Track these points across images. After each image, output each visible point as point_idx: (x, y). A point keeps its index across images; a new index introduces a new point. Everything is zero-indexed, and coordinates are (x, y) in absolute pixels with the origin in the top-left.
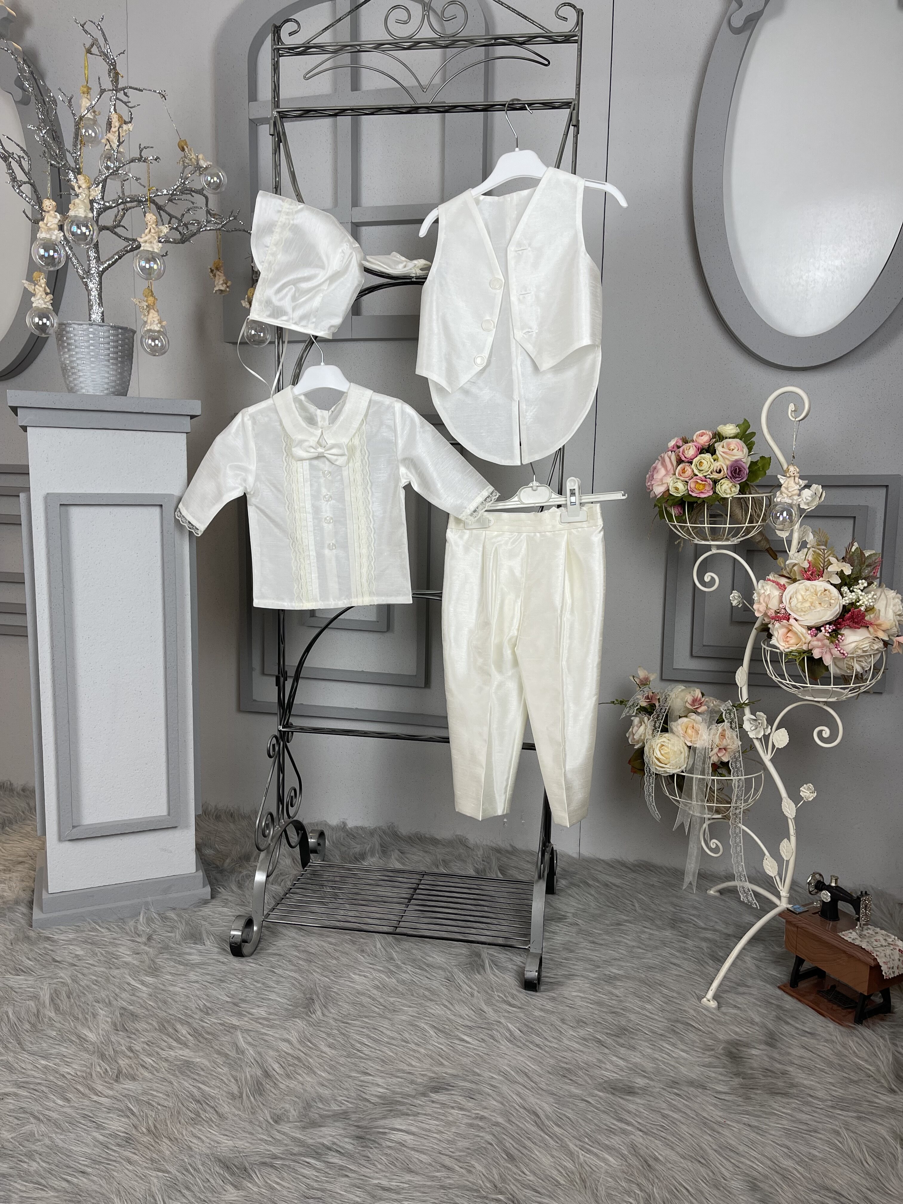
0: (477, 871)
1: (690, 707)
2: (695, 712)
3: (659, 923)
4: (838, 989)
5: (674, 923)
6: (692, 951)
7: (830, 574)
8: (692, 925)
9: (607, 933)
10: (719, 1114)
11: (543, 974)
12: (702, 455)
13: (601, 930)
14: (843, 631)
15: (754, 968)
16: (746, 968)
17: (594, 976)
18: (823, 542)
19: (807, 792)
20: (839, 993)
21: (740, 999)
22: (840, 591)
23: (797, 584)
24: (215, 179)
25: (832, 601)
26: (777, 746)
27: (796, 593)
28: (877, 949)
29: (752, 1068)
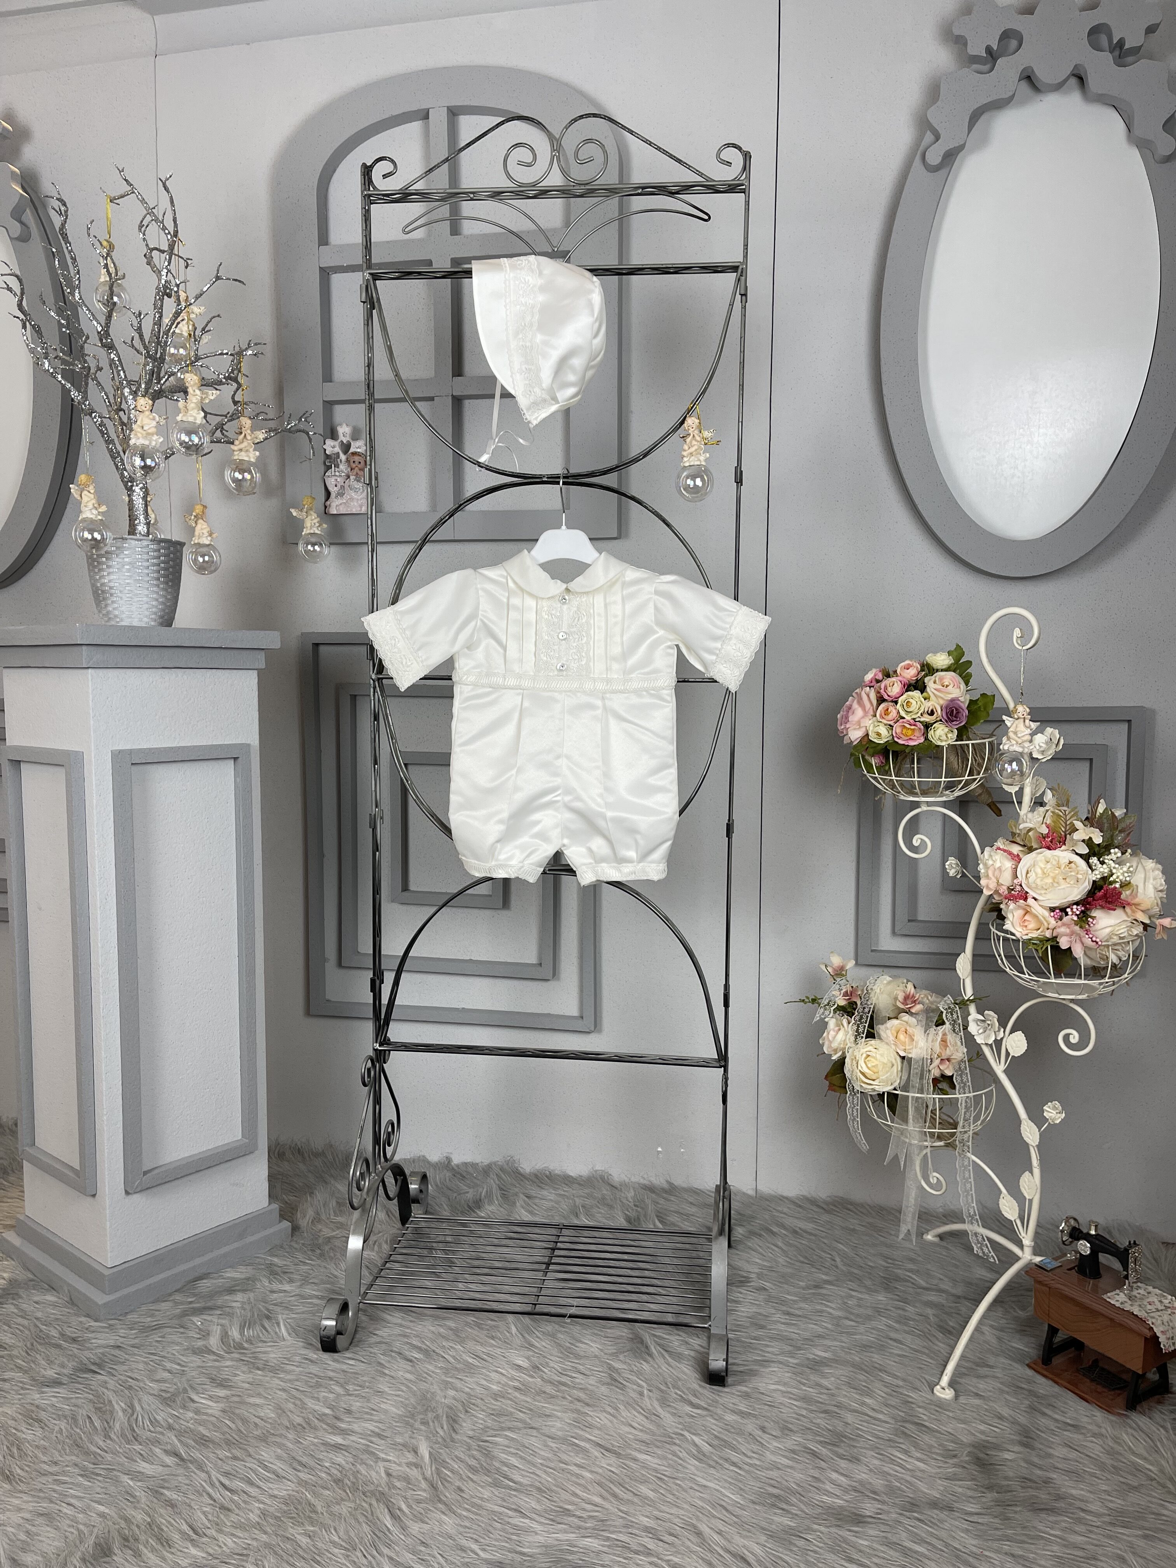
0: (629, 1220)
1: (902, 1006)
2: (908, 1012)
3: (868, 1283)
4: (1101, 1364)
5: (888, 1282)
6: (914, 1320)
7: (1075, 842)
8: (910, 1285)
9: (805, 1299)
10: (974, 1542)
11: (730, 1361)
12: (909, 693)
13: (795, 1295)
14: (1094, 913)
15: (994, 1341)
16: (985, 1342)
17: (795, 1361)
18: (1063, 801)
19: (1053, 1113)
20: (1103, 1369)
21: (982, 1385)
22: (1088, 863)
23: (1034, 854)
25: (1080, 876)
26: (1012, 1054)
27: (1034, 865)
28: (1152, 1314)
29: (1006, 1478)
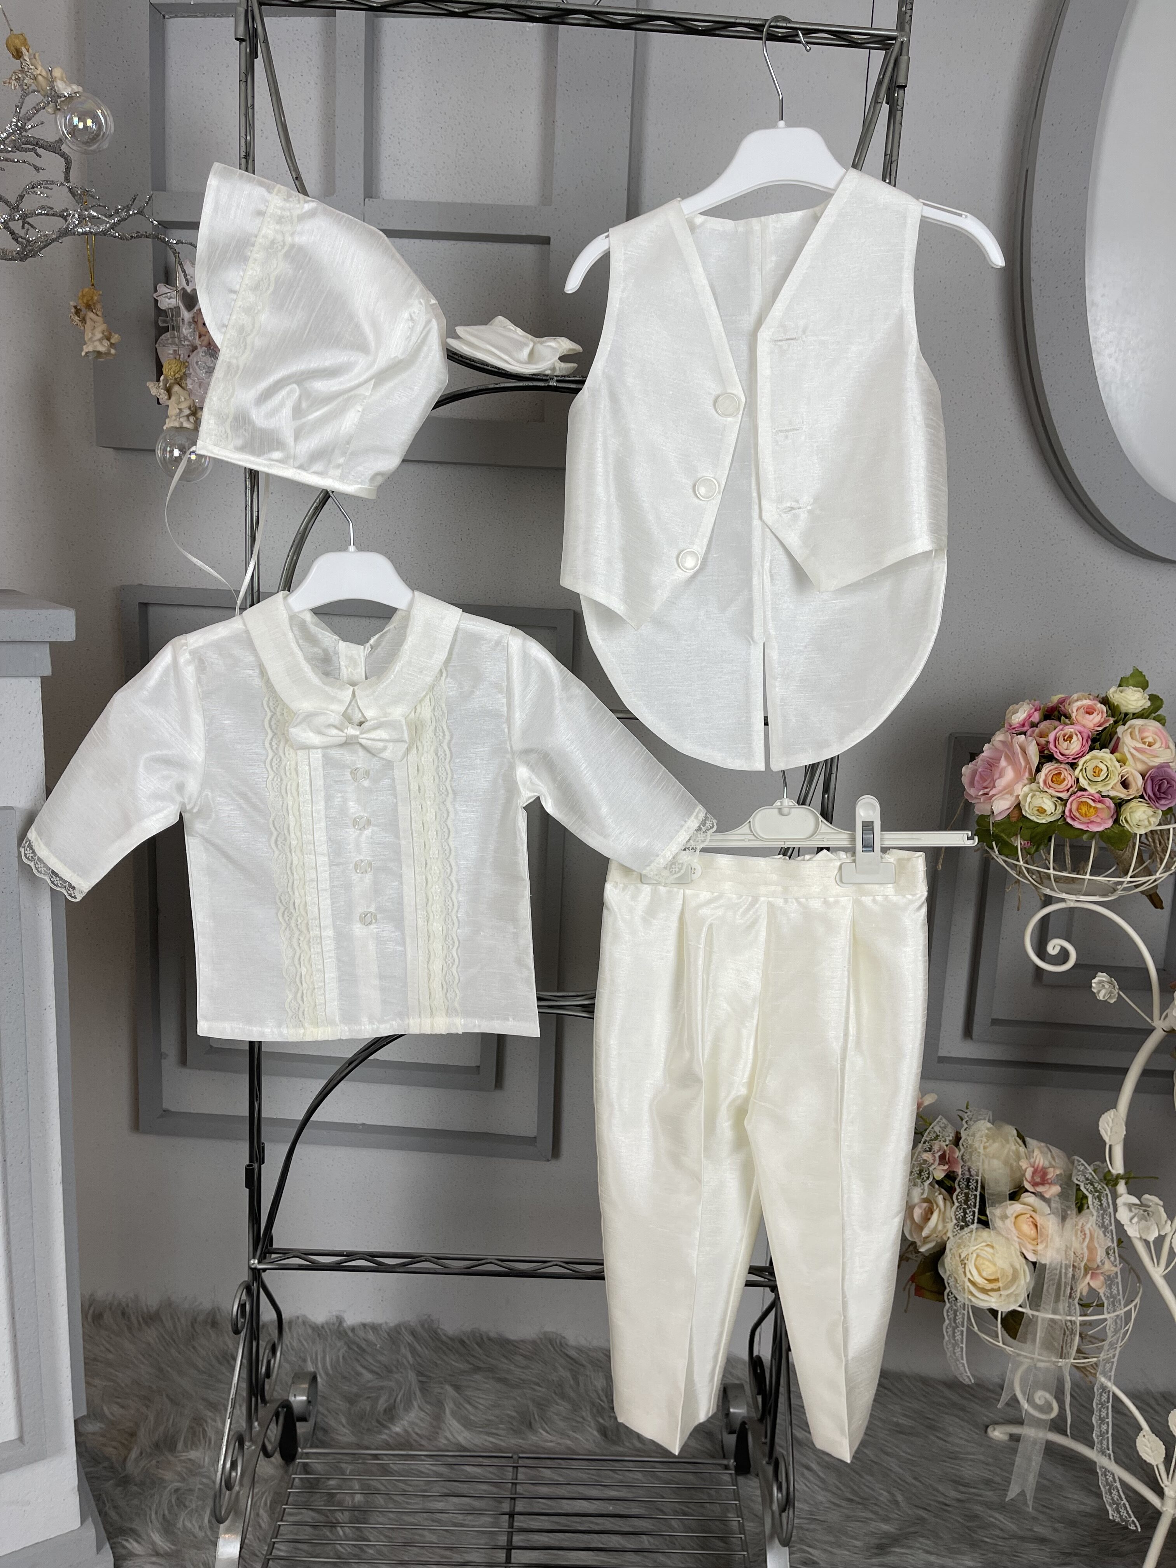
1: (1028, 1185)
2: (1037, 1193)
12: (1094, 750)
24: (89, 123)
